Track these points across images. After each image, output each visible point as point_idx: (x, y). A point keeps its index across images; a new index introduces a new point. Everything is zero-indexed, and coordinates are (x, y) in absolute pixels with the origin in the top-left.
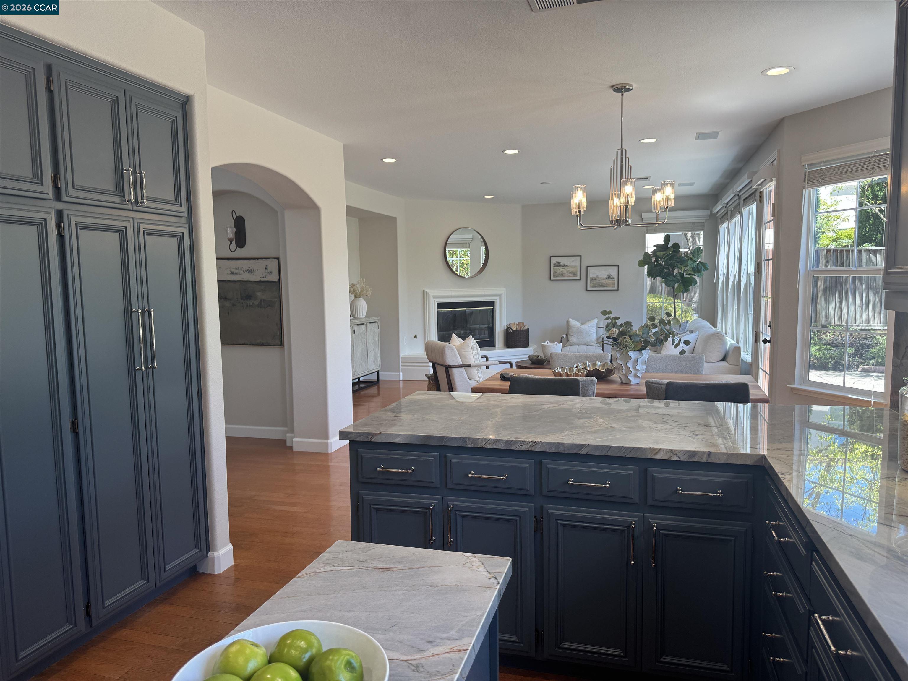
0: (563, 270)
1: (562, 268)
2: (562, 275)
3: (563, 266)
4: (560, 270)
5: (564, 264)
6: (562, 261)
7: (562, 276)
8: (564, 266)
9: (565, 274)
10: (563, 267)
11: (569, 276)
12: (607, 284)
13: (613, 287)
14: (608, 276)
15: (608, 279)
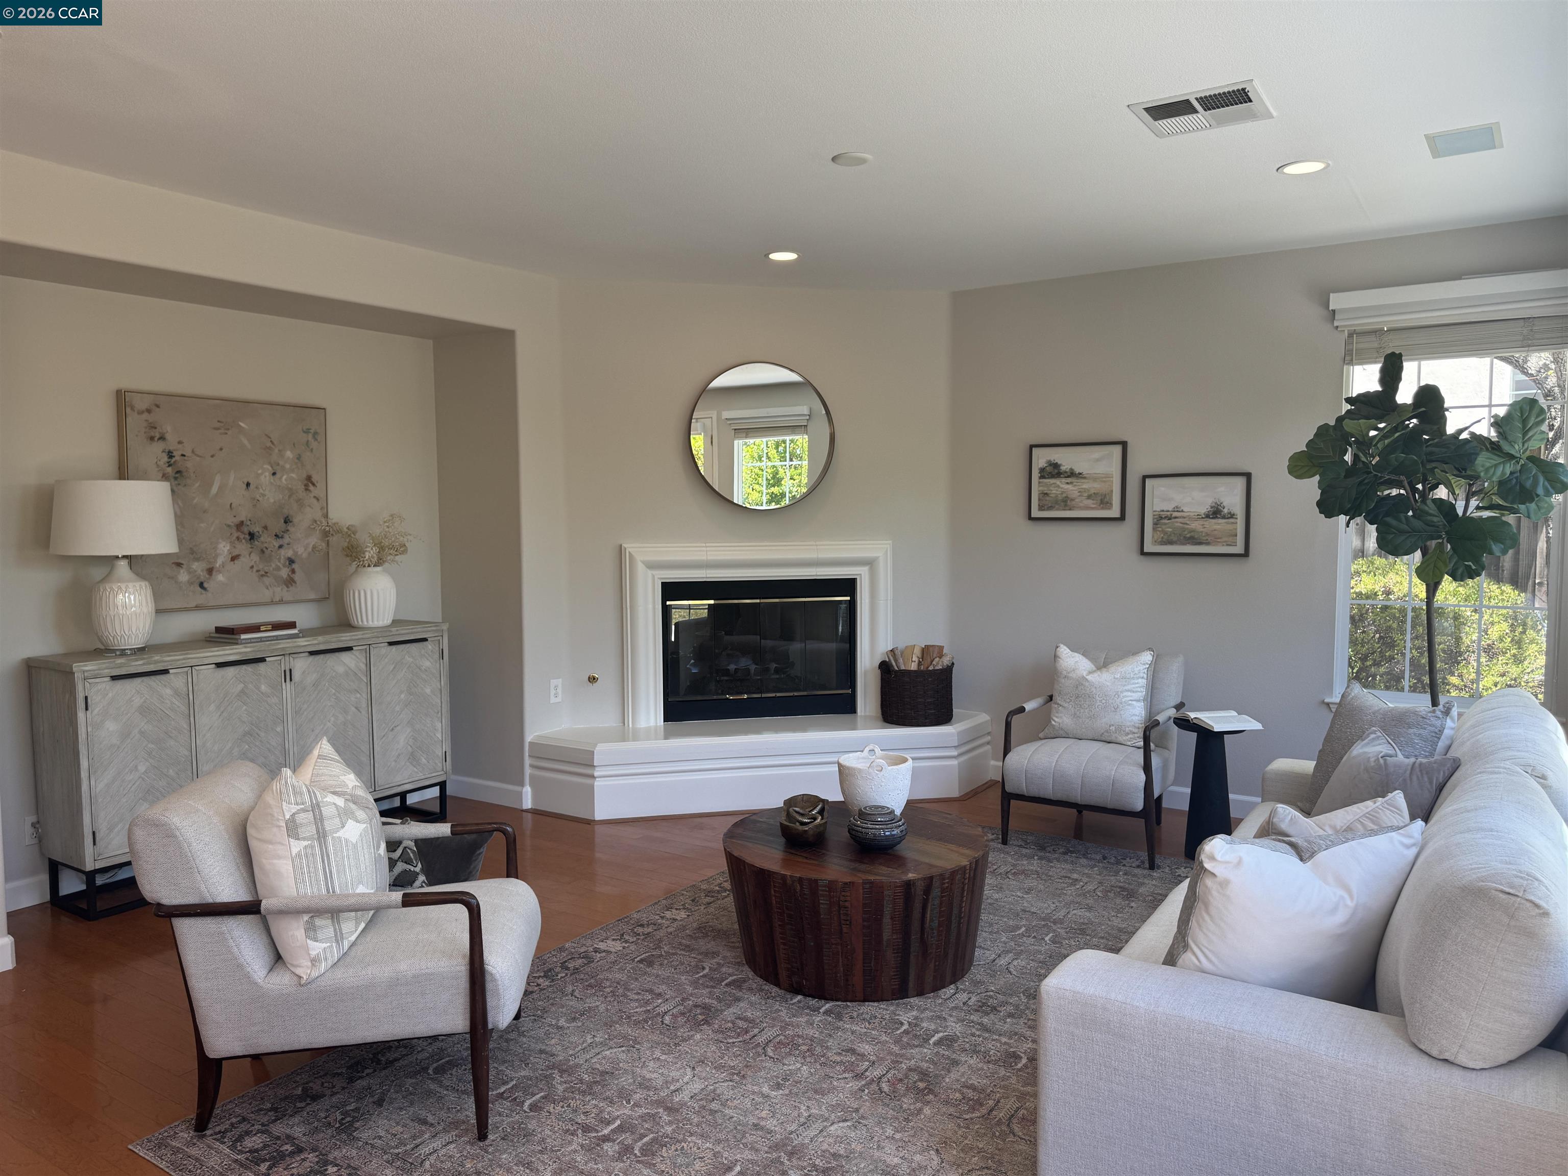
0: (1069, 487)
1: (1064, 480)
2: (1066, 502)
3: (1068, 477)
4: (1061, 486)
5: (1071, 469)
6: (1067, 459)
7: (1066, 505)
8: (1072, 474)
9: (1072, 500)
10: (1069, 480)
11: (1087, 508)
12: (1207, 535)
13: (1227, 545)
14: (1212, 507)
15: (1212, 518)
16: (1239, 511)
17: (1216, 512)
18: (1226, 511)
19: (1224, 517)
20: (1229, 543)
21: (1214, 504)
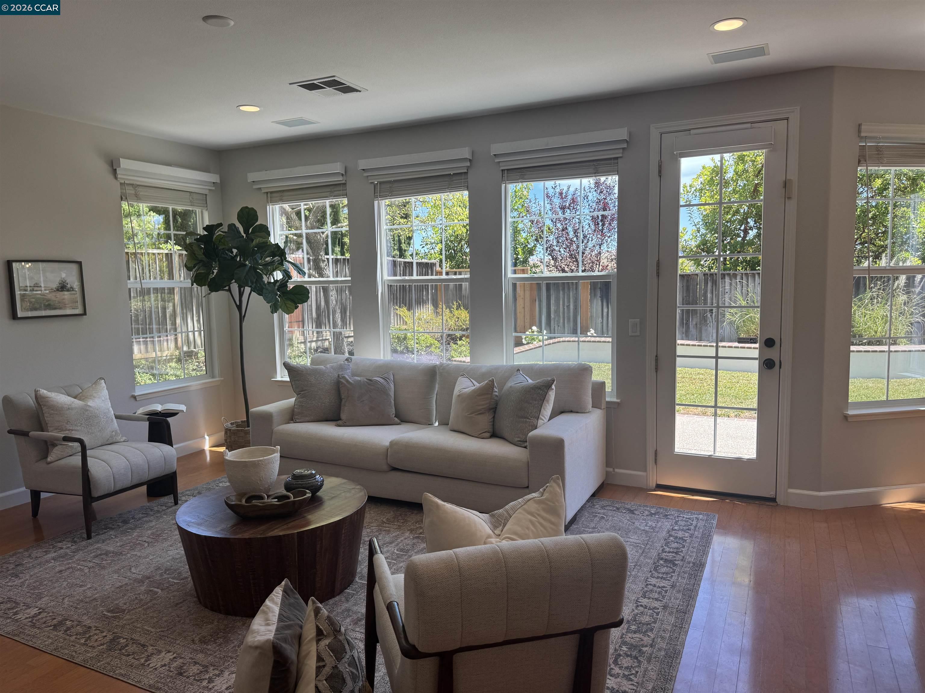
12: (59, 302)
13: (73, 309)
14: (60, 284)
15: (61, 291)
16: (76, 285)
17: (63, 287)
18: (69, 286)
19: (68, 290)
20: (74, 307)
21: (61, 282)
